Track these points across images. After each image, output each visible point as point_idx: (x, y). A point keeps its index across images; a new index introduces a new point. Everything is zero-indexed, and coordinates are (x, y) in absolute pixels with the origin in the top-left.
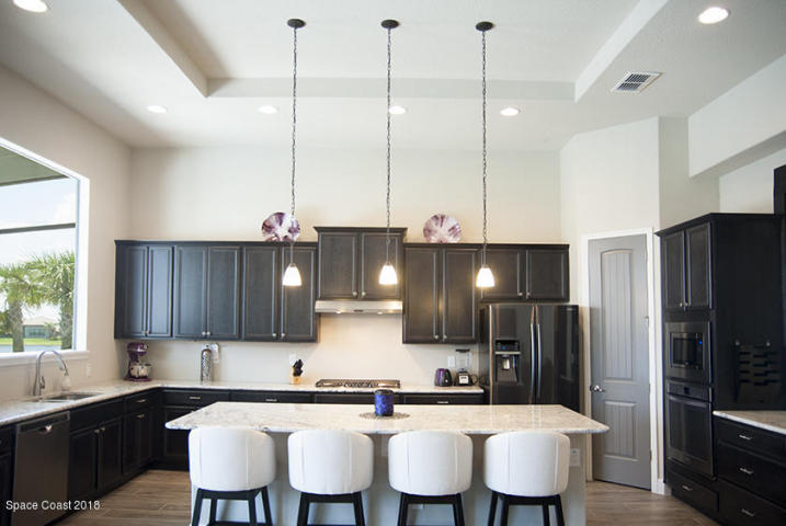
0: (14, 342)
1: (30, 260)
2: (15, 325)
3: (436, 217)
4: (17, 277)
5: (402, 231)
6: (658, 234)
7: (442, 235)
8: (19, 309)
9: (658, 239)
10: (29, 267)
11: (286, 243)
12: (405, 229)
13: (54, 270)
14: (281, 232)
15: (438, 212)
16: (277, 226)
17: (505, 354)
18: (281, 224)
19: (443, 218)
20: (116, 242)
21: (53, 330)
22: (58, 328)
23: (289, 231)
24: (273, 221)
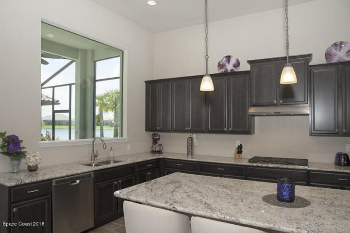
0: (101, 128)
1: (106, 92)
2: (101, 120)
3: (335, 44)
4: (102, 100)
5: (309, 57)
7: (341, 56)
8: (102, 114)
10: (106, 95)
11: (233, 73)
12: (311, 55)
13: (112, 97)
14: (230, 67)
15: (337, 40)
16: (227, 64)
18: (229, 63)
19: (341, 43)
20: (145, 81)
21: (112, 123)
22: (113, 122)
23: (234, 66)
24: (224, 61)
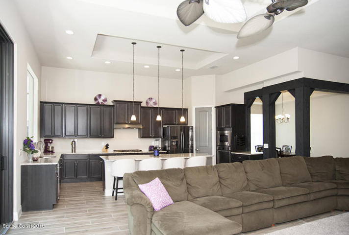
3: (149, 98)
6: (215, 107)
7: (151, 104)
9: (215, 109)
11: (102, 105)
12: (142, 102)
14: (100, 101)
15: (151, 97)
16: (99, 99)
17: (174, 140)
19: (151, 98)
20: (40, 102)
23: (103, 101)
24: (97, 97)
